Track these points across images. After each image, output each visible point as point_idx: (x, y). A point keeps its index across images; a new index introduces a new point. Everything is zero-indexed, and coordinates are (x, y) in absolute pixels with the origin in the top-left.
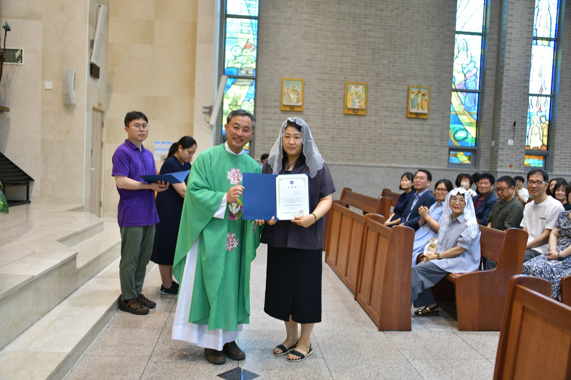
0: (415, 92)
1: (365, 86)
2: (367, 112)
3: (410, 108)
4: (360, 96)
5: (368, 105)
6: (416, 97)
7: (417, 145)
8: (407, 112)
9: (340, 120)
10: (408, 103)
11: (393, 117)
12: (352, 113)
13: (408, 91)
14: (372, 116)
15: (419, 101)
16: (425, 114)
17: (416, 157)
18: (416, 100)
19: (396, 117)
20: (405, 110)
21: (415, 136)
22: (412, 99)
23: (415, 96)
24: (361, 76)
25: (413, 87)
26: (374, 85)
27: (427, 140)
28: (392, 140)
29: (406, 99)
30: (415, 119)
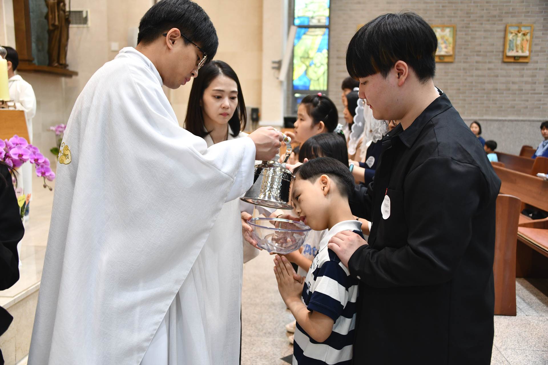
0: (513, 32)
1: (452, 29)
2: (455, 59)
3: (507, 51)
4: (447, 40)
5: (457, 50)
6: (514, 38)
7: (515, 94)
8: (503, 55)
10: (504, 45)
11: (485, 63)
13: (505, 31)
14: (460, 62)
15: (519, 42)
16: (526, 57)
17: (514, 107)
18: (515, 41)
19: (490, 62)
20: (501, 54)
21: (513, 83)
22: (510, 41)
23: (513, 36)
24: (448, 17)
25: (512, 26)
26: (463, 27)
27: (528, 87)
28: (484, 89)
29: (502, 40)
30: (512, 64)
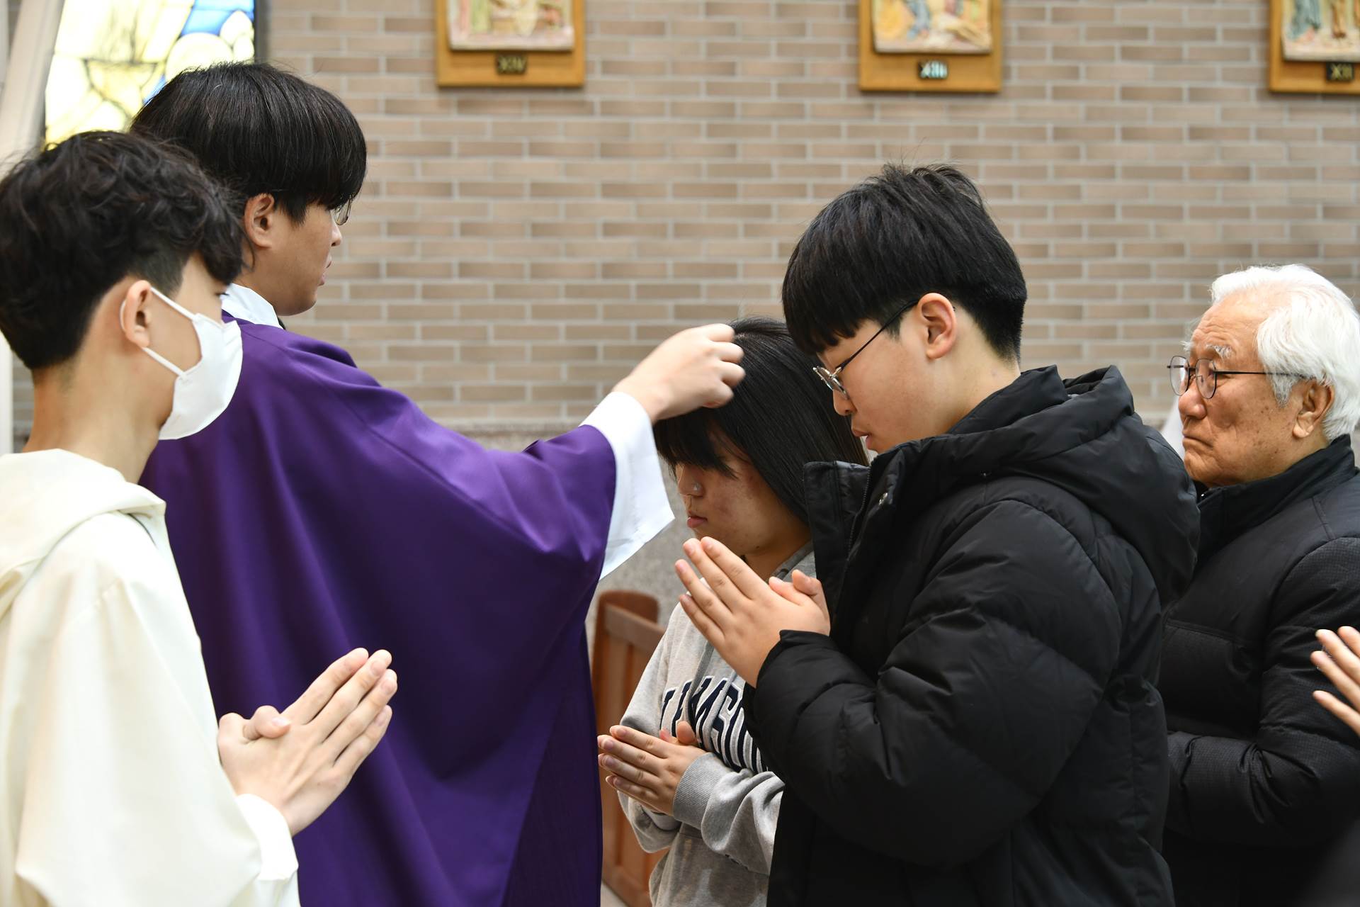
2: (1006, 73)
5: (1013, 24)
8: (1267, 55)
9: (834, 132)
11: (1175, 95)
12: (905, 79)
14: (1039, 93)
19: (1197, 95)
20: (1254, 48)
28: (1179, 250)
30: (1319, 104)
